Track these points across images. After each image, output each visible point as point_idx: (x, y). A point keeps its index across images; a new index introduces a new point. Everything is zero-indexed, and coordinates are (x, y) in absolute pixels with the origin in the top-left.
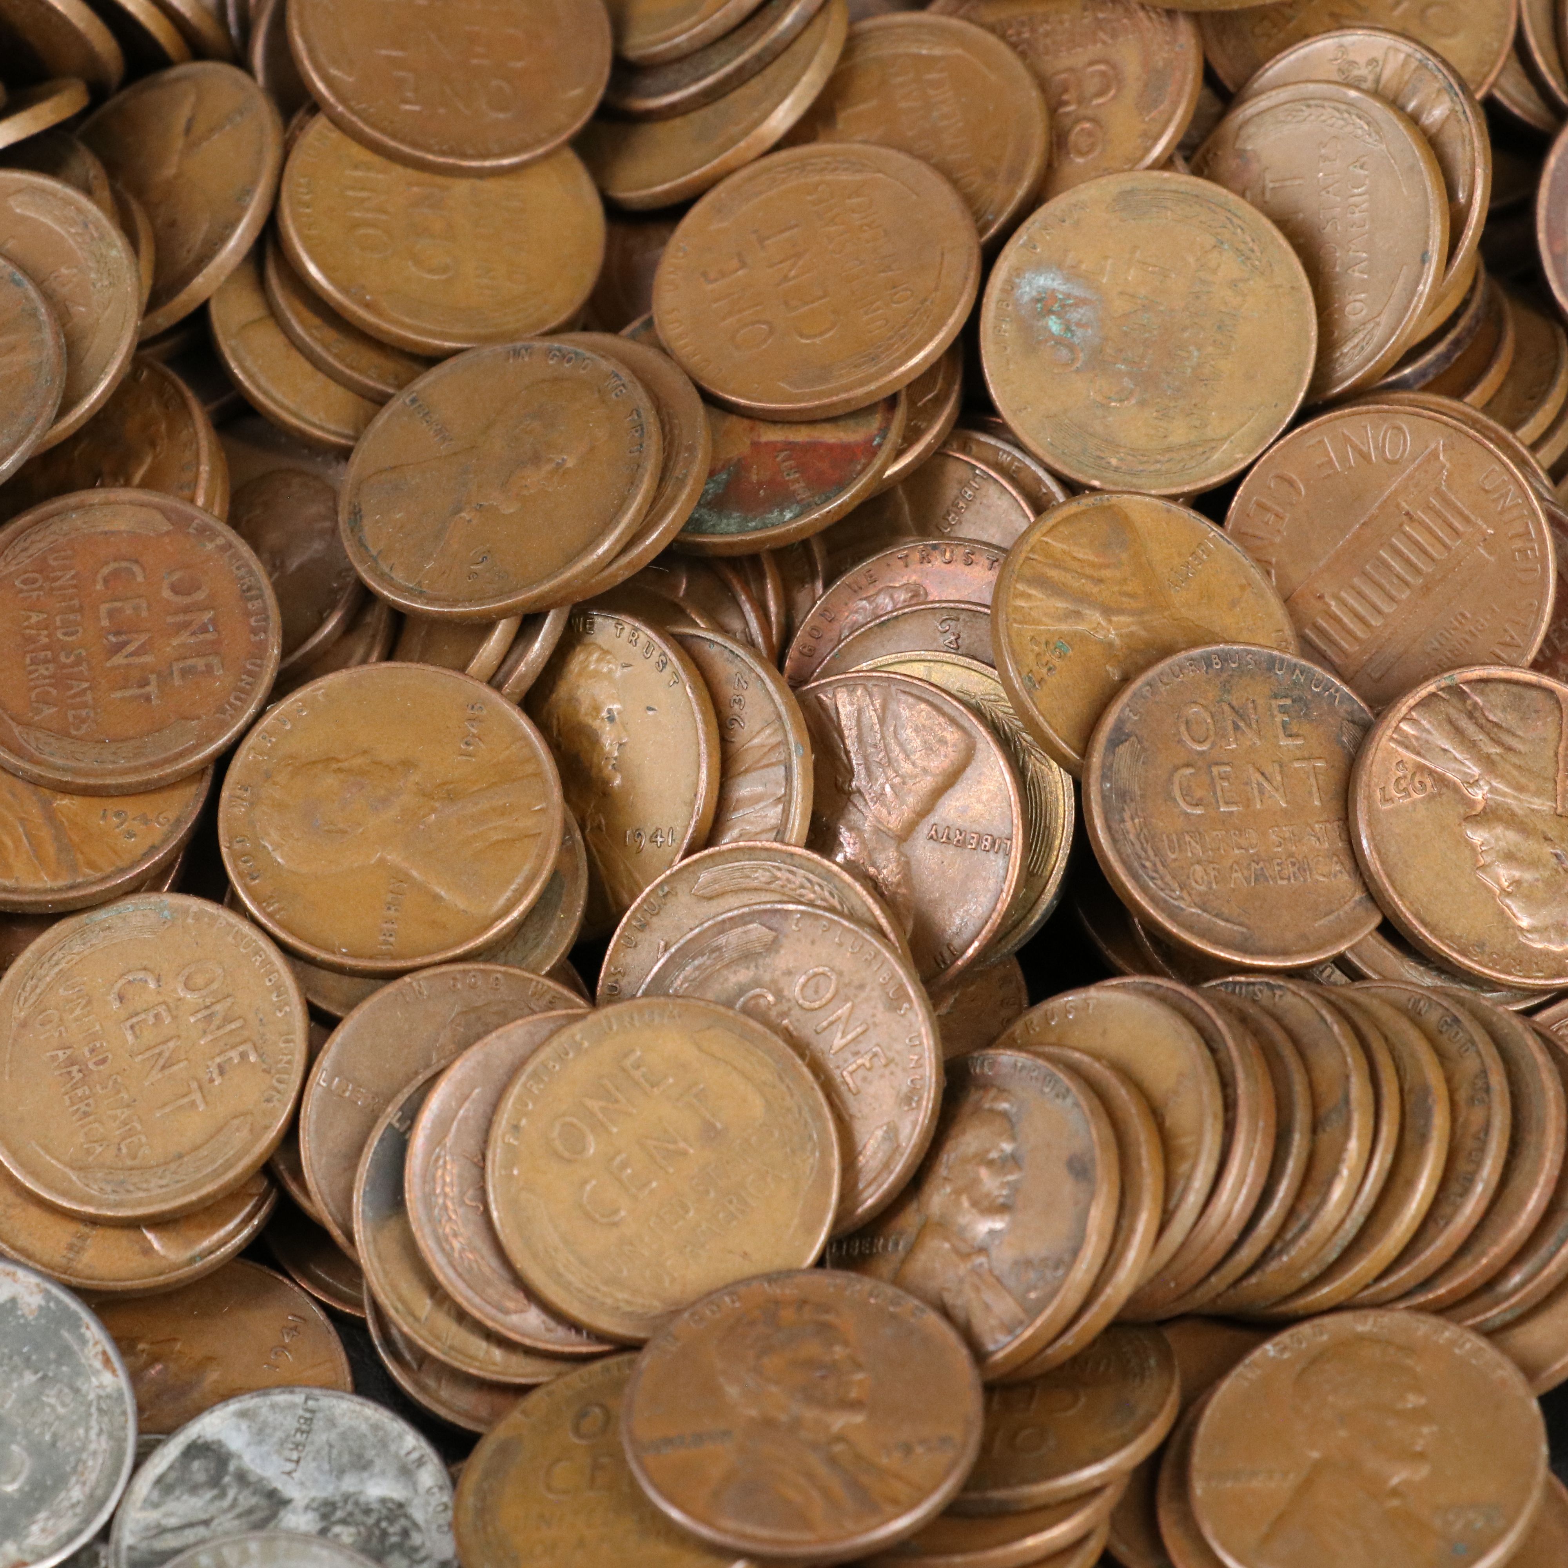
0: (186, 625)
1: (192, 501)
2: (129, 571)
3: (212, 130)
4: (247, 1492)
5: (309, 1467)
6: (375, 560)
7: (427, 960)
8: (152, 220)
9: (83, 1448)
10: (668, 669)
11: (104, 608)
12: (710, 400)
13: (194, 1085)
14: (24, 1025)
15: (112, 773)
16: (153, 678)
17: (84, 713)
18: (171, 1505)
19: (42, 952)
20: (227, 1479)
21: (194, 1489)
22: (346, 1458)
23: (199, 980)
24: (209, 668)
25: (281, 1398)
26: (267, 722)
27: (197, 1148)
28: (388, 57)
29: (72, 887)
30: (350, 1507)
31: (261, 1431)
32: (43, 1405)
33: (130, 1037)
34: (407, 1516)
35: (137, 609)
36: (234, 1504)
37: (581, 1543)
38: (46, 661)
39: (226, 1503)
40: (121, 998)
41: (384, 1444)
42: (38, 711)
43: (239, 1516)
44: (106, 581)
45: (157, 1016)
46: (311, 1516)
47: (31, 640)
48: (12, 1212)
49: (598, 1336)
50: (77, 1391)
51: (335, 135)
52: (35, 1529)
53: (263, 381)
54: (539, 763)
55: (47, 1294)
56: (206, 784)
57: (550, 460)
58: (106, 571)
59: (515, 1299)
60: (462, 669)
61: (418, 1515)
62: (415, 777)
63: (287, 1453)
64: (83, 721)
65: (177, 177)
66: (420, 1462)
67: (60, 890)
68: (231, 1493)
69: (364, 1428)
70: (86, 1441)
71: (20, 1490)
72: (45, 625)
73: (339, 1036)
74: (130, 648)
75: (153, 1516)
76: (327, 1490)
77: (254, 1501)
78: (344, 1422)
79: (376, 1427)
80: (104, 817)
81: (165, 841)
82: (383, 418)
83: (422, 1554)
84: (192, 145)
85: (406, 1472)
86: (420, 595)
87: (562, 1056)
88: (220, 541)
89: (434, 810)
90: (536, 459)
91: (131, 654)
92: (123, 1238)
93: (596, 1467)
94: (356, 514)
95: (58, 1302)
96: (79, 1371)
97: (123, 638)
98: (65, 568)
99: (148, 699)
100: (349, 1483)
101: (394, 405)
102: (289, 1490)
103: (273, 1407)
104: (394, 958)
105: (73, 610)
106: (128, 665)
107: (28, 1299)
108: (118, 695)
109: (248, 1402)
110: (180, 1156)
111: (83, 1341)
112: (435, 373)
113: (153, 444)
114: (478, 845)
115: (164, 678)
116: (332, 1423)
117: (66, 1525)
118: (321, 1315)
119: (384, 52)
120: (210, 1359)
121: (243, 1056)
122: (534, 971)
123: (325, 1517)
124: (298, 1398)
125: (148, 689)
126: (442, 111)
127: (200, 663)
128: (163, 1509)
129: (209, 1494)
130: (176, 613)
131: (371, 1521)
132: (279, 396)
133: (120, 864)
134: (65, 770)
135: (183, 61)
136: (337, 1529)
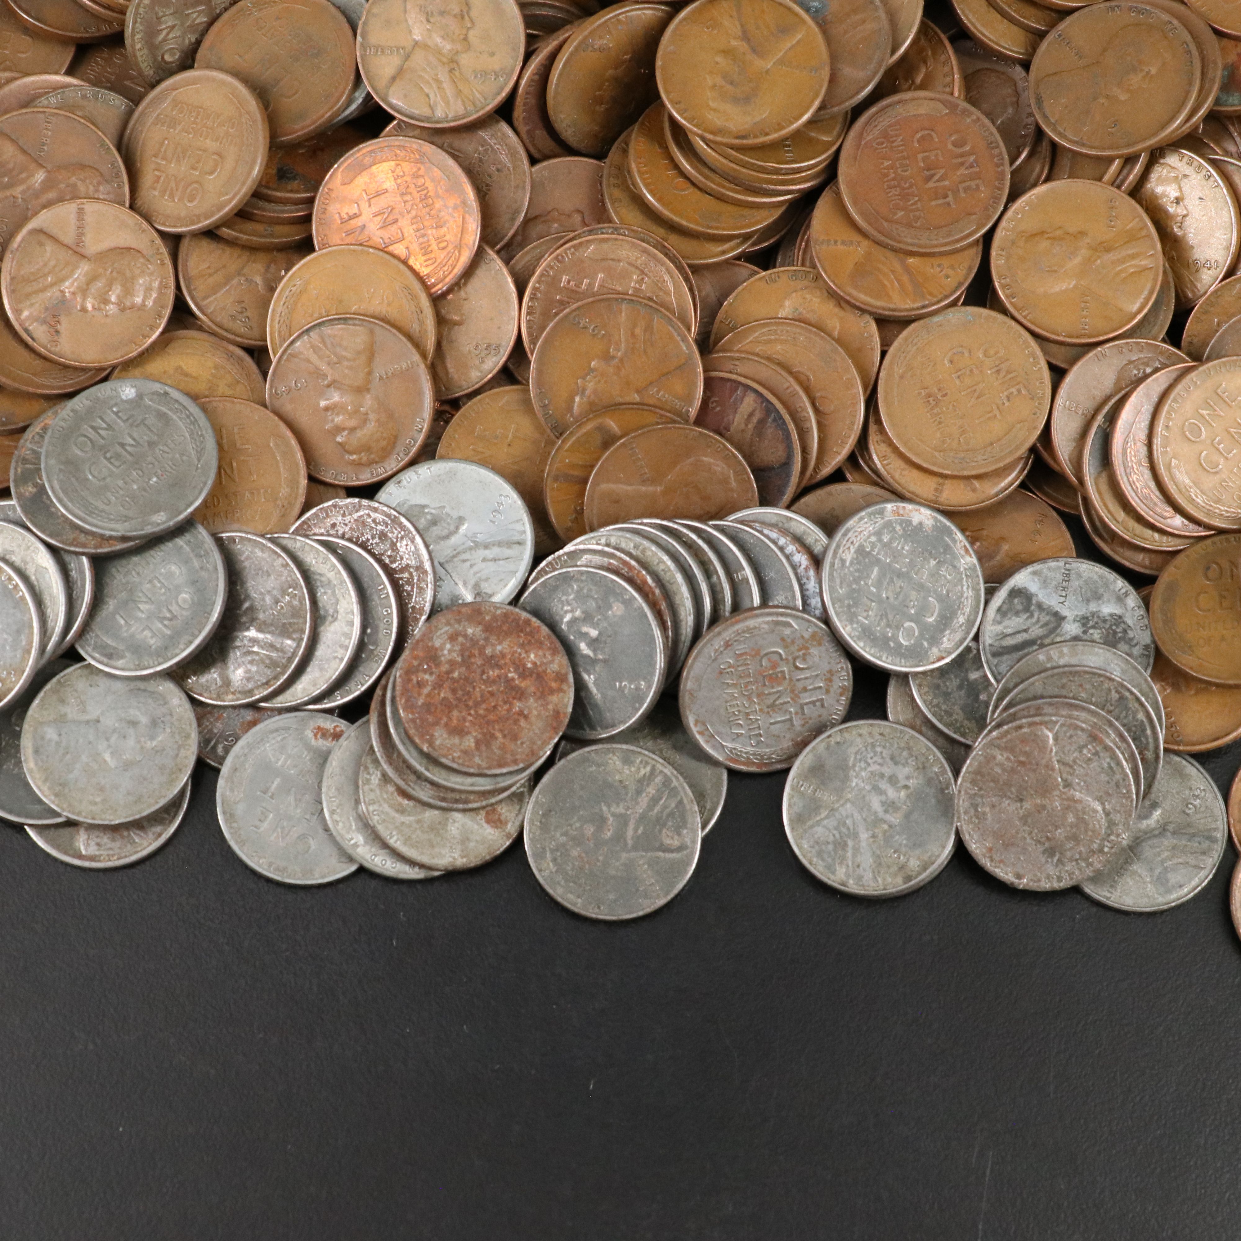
0: (962, 164)
1: (952, 94)
2: (931, 136)
4: (1043, 614)
5: (1071, 598)
6: (1054, 125)
7: (1106, 337)
9: (962, 596)
10: (1212, 179)
11: (920, 156)
12: (1218, 33)
13: (994, 407)
14: (902, 377)
15: (936, 246)
16: (950, 193)
17: (918, 213)
18: (1007, 622)
19: (906, 339)
20: (1033, 608)
21: (1017, 614)
22: (1089, 594)
23: (992, 352)
24: (977, 186)
25: (1052, 564)
26: (1009, 214)
27: (999, 440)
29: (924, 307)
30: (1096, 619)
31: (1045, 581)
32: (940, 576)
33: (958, 382)
34: (1124, 623)
35: (936, 155)
36: (1038, 621)
37: (1223, 639)
38: (895, 187)
39: (1034, 620)
40: (951, 362)
41: (1106, 585)
42: (896, 214)
43: (1042, 627)
44: (919, 142)
45: (971, 371)
46: (1077, 624)
47: (886, 175)
48: (904, 473)
49: (1208, 527)
50: (955, 567)
52: (945, 639)
53: (979, 26)
54: (1148, 229)
55: (935, 519)
56: (980, 247)
57: (1142, 70)
58: (919, 135)
59: (1168, 511)
60: (1100, 179)
61: (1130, 622)
62: (1087, 240)
63: (1060, 593)
64: (919, 218)
66: (1126, 594)
67: (918, 309)
68: (1036, 615)
69: (1096, 577)
70: (962, 593)
71: (935, 620)
72: (891, 167)
73: (1069, 379)
74: (936, 178)
75: (999, 628)
76: (1082, 611)
77: (1047, 618)
78: (1085, 575)
79: (1101, 577)
80: (932, 267)
81: (965, 280)
82: (1044, 45)
83: (1135, 642)
85: (1120, 599)
86: (1083, 145)
87: (1187, 389)
88: (974, 117)
89: (1099, 257)
90: (1134, 70)
91: (937, 181)
92: (962, 484)
93: (1222, 597)
94: (1039, 100)
95: (940, 521)
96: (955, 557)
97: (932, 172)
98: (897, 136)
99: (949, 204)
100: (1093, 607)
101: (1050, 38)
102: (1064, 612)
103: (1049, 569)
104: (1089, 337)
105: (904, 158)
106: (936, 187)
107: (927, 522)
108: (933, 203)
109: (1036, 567)
110: (992, 444)
111: (954, 541)
112: (1069, 20)
113: (925, 62)
114: (1123, 275)
115: (956, 192)
116: (1079, 576)
117: (958, 636)
118: (1054, 514)
120: (1003, 539)
121: (1019, 391)
122: (1155, 339)
123: (1084, 625)
124: (1061, 564)
125: (947, 200)
127: (973, 184)
128: (1004, 624)
129: (1025, 616)
130: (957, 157)
131: (1107, 626)
132: (987, 34)
133: (945, 293)
134: (912, 245)
136: (1091, 631)
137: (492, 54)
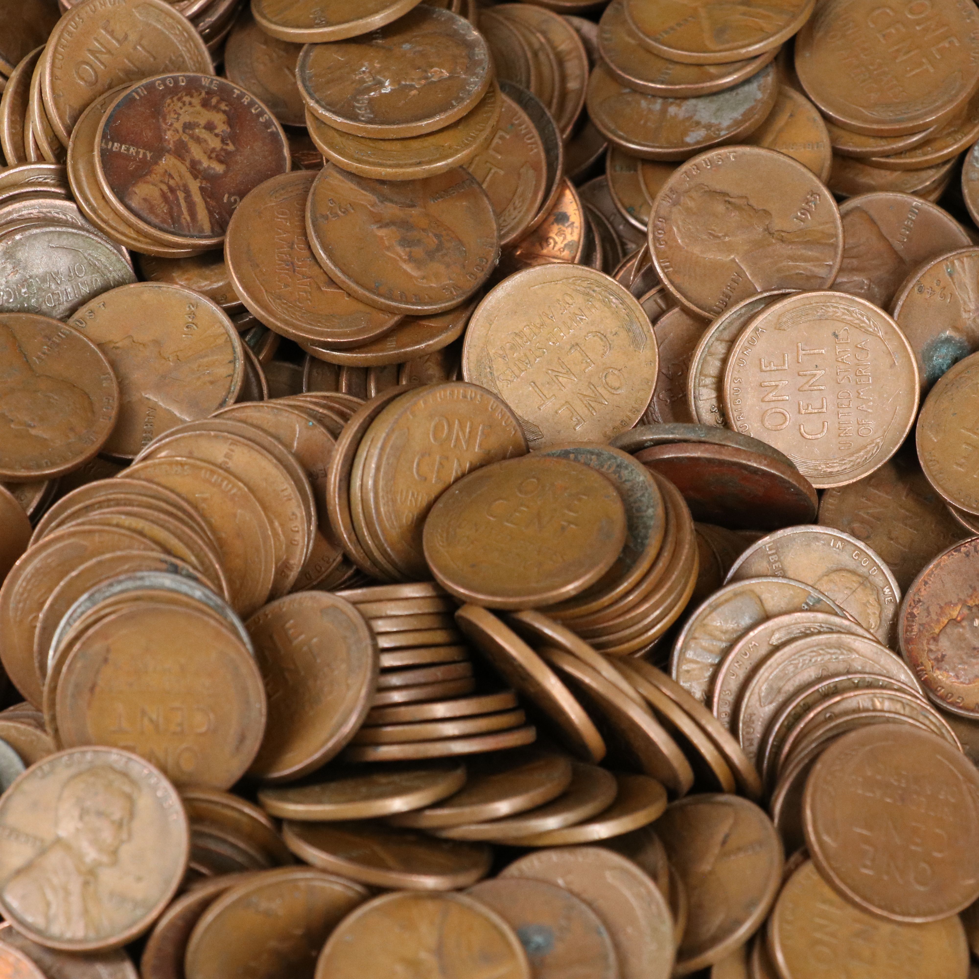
3: (739, 849)
8: (689, 898)
28: (860, 834)
51: (816, 877)
65: (711, 873)
84: (725, 854)
119: (859, 830)
126: (886, 878)
135: (730, 792)
137: (139, 879)
